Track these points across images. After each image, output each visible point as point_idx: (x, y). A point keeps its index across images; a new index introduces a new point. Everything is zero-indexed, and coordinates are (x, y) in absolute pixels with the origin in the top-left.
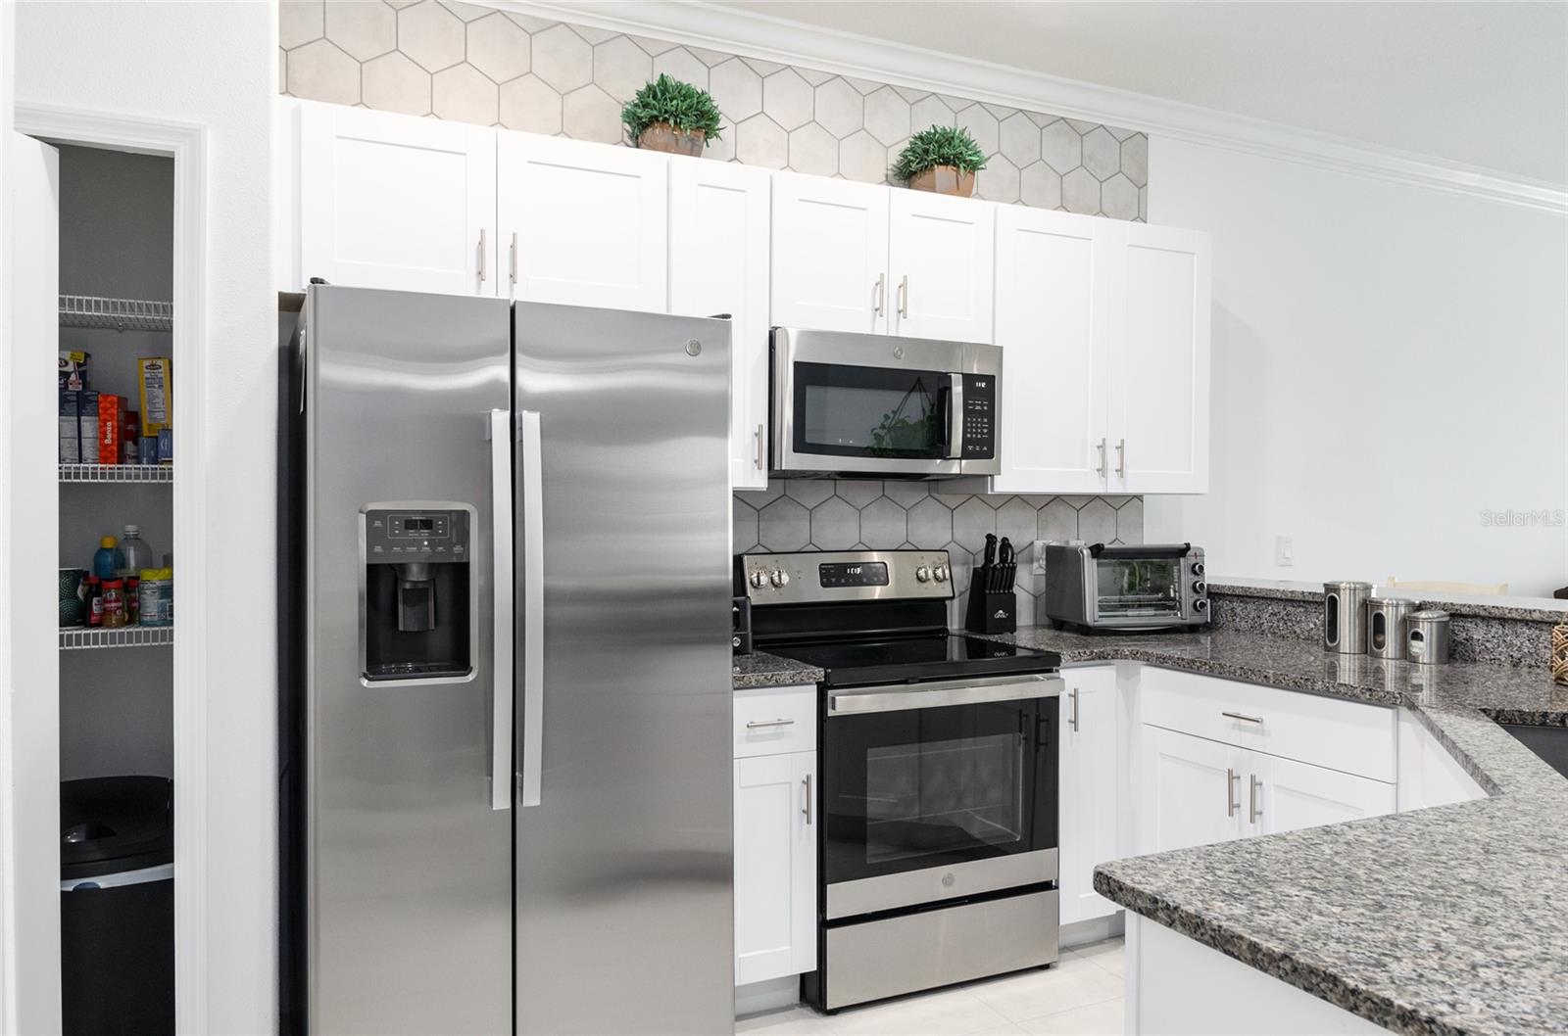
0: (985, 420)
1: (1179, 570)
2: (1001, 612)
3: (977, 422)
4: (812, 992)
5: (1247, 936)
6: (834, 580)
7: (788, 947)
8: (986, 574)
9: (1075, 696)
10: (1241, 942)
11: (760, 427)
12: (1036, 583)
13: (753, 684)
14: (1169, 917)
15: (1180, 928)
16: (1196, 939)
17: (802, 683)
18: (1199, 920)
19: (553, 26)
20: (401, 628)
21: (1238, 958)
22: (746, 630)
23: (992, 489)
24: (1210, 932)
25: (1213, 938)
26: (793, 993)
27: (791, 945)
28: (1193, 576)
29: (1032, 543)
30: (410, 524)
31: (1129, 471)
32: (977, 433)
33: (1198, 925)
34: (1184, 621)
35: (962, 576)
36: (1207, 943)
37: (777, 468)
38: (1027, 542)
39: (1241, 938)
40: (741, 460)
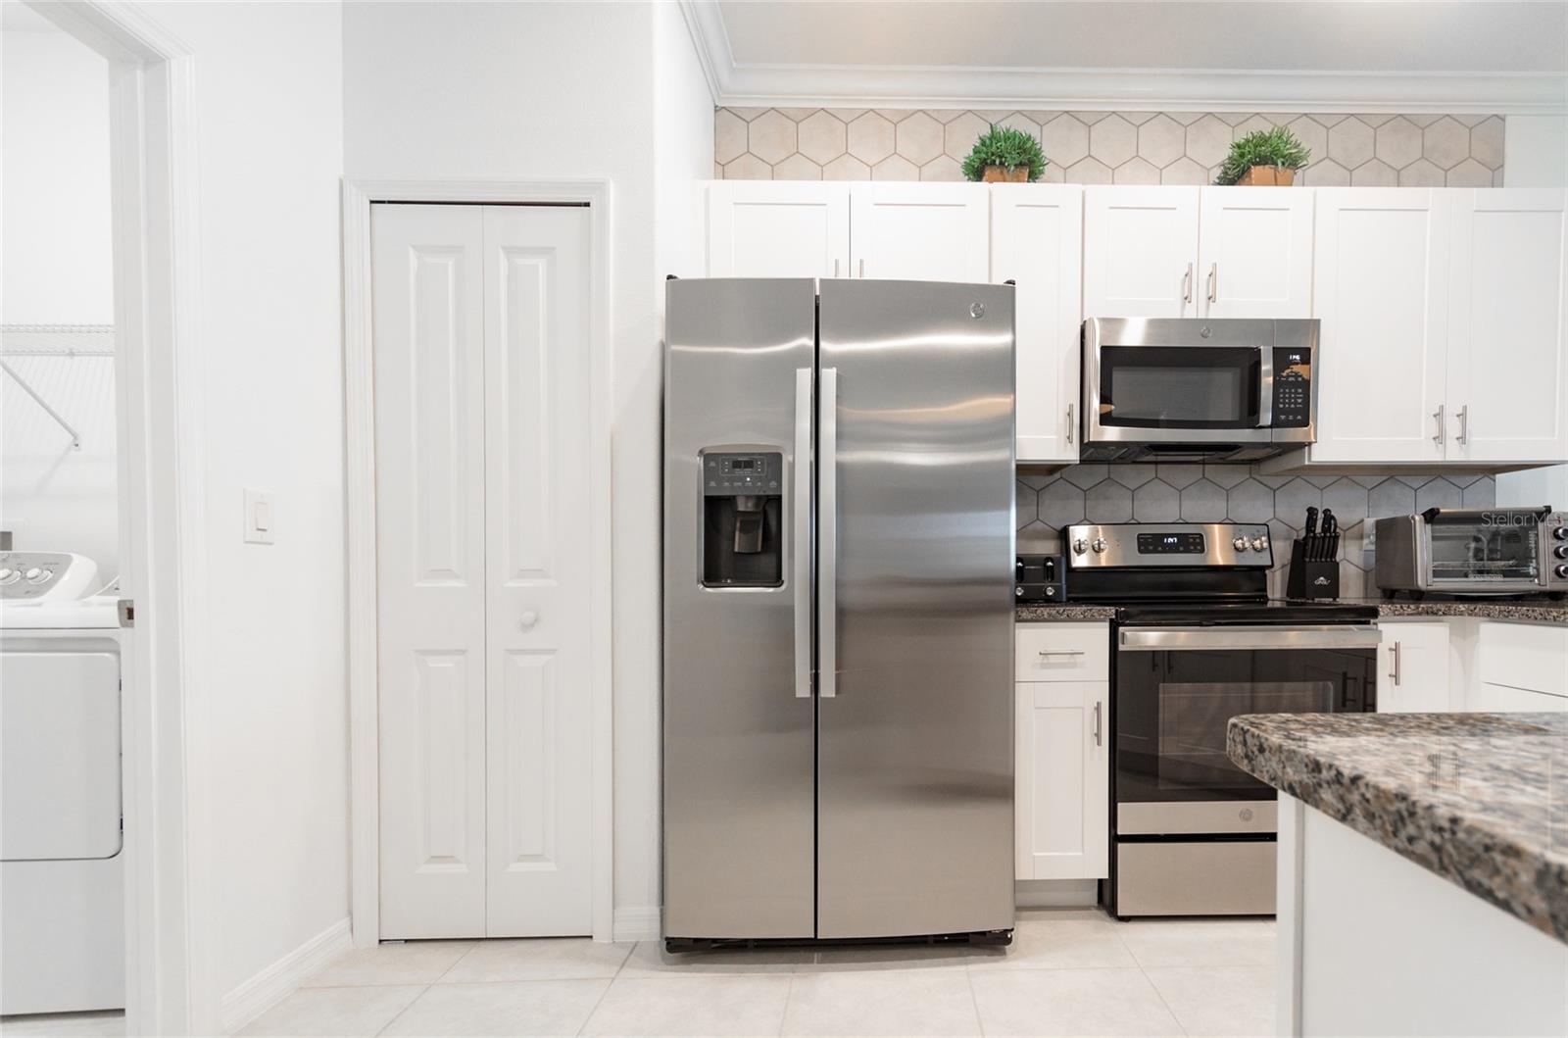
0: (1300, 391)
1: (1537, 535)
2: (1322, 578)
3: (1290, 393)
4: (1106, 896)
5: (1532, 847)
6: (1151, 548)
7: (1080, 854)
8: (1306, 544)
9: (1396, 649)
10: (1513, 862)
11: (1071, 406)
12: (1366, 559)
13: (1046, 616)
14: (1342, 799)
15: (1362, 822)
16: (1398, 850)
17: (1093, 620)
18: (1402, 806)
19: (913, 114)
20: (736, 550)
21: (1505, 905)
22: (1061, 582)
23: (1309, 459)
24: (1429, 835)
25: (1437, 849)
26: (1092, 896)
27: (1083, 852)
28: (1555, 541)
29: (1362, 521)
30: (737, 464)
31: (1473, 439)
32: (1290, 403)
33: (1402, 819)
34: (1543, 588)
35: (1283, 550)
36: (1422, 860)
37: (1086, 441)
38: (1356, 519)
39: (1512, 851)
40: (1054, 437)
